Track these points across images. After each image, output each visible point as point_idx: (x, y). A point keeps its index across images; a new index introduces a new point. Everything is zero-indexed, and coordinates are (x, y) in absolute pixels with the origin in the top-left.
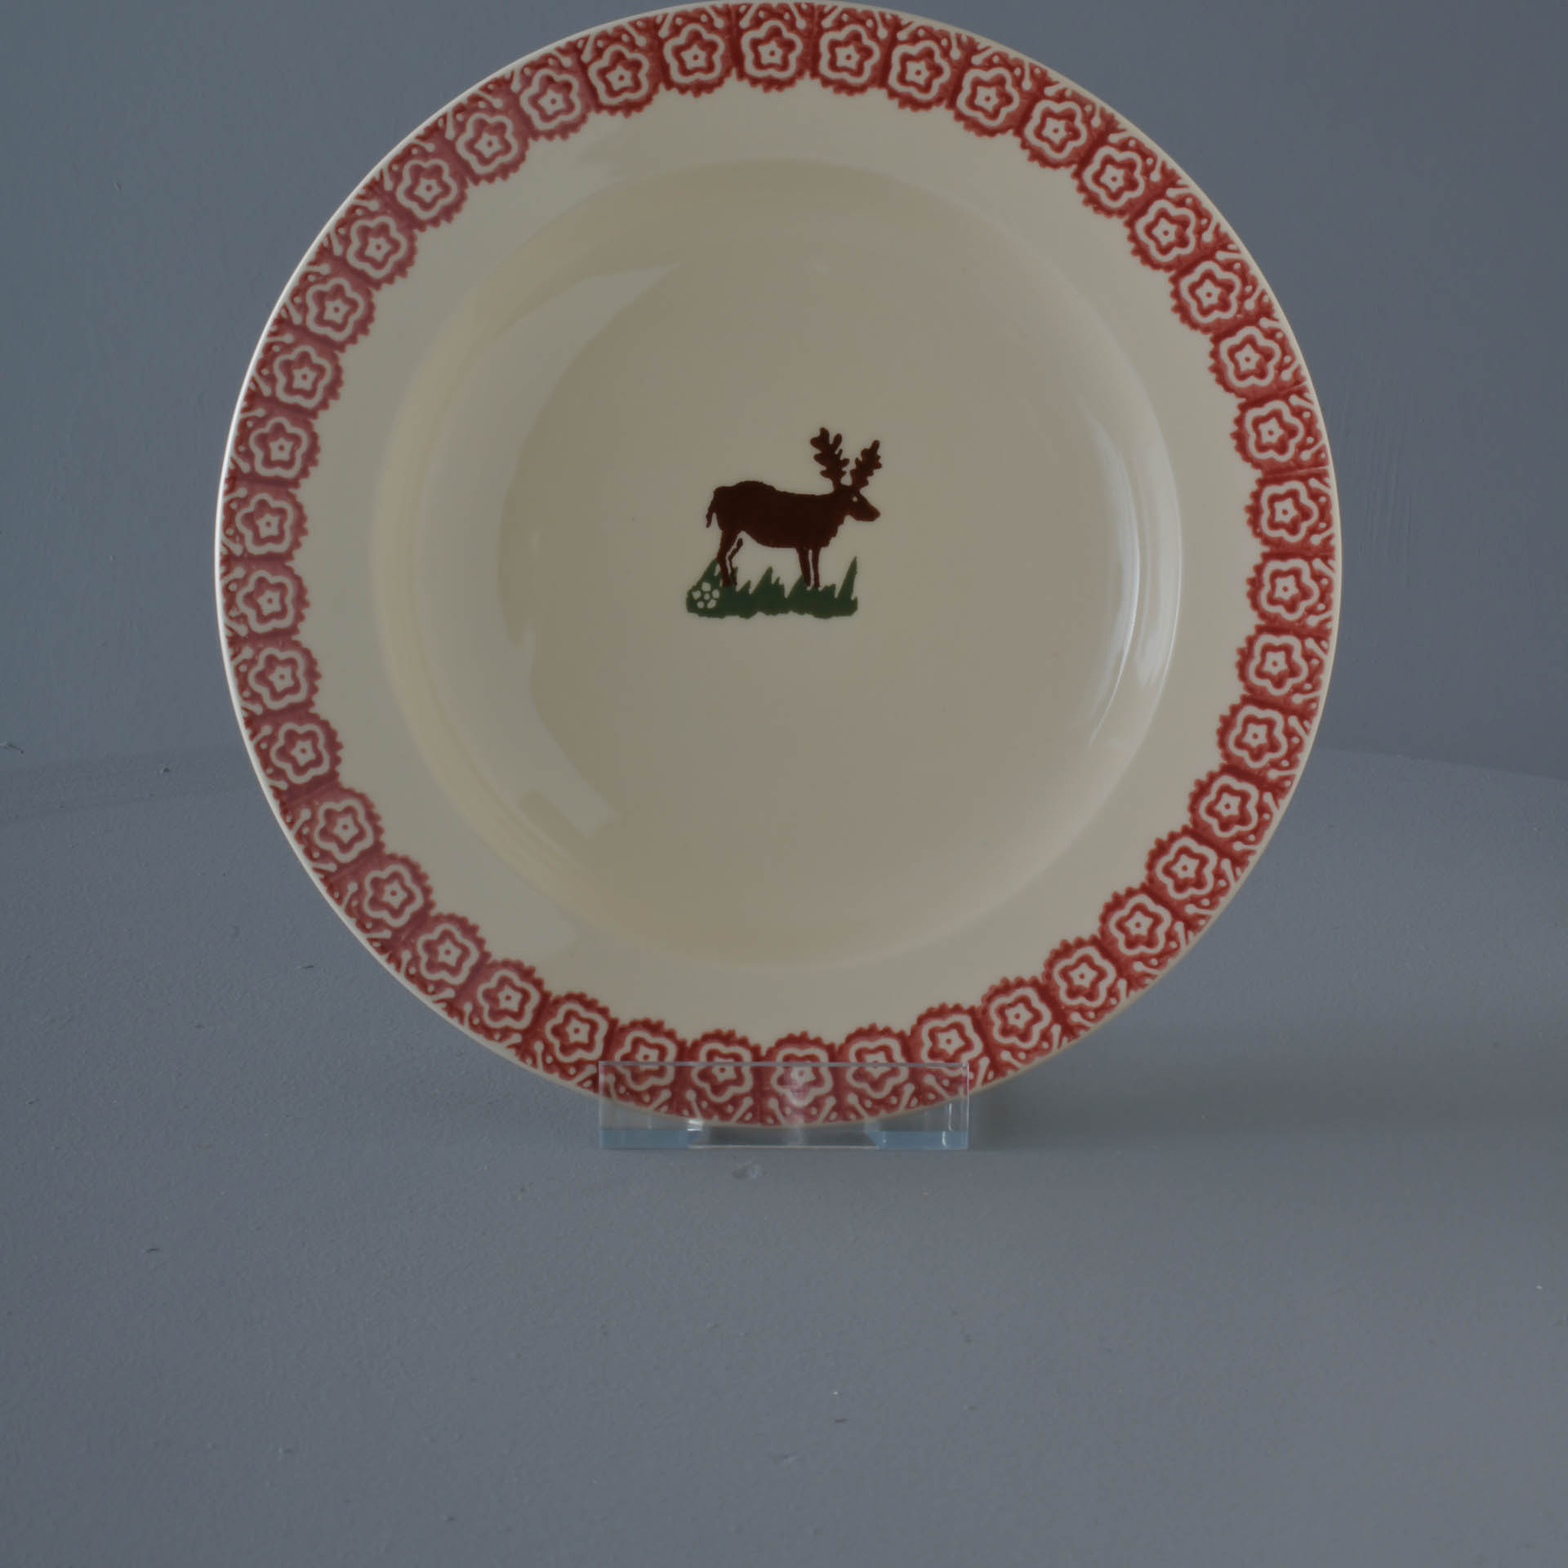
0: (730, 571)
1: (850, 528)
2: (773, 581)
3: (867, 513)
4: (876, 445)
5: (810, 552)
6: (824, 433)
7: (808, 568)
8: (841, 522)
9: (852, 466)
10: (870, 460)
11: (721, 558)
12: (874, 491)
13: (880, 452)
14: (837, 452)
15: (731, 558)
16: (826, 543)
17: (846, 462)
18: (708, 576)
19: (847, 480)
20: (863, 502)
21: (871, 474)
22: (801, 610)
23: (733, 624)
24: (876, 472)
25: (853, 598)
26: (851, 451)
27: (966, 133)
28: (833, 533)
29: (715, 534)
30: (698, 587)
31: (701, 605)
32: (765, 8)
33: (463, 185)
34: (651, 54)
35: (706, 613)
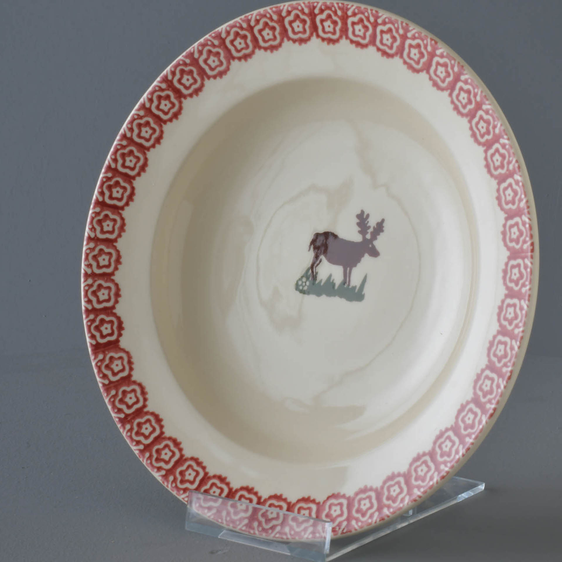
0: (315, 273)
1: (367, 259)
2: (331, 281)
3: (374, 253)
4: (383, 221)
5: (348, 269)
6: (363, 212)
7: (347, 275)
8: (363, 256)
9: (371, 230)
10: (380, 228)
11: (312, 267)
12: (379, 243)
13: (385, 224)
14: (366, 222)
15: (316, 267)
16: (355, 266)
17: (369, 227)
18: (306, 275)
19: (368, 236)
20: (374, 247)
21: (379, 235)
22: (341, 296)
23: (311, 299)
24: (381, 234)
25: (363, 293)
26: (372, 222)
27: (408, 70)
28: (359, 261)
29: (311, 254)
30: (300, 279)
31: (301, 288)
32: (325, 4)
33: (203, 79)
34: (279, 24)
35: (303, 292)
